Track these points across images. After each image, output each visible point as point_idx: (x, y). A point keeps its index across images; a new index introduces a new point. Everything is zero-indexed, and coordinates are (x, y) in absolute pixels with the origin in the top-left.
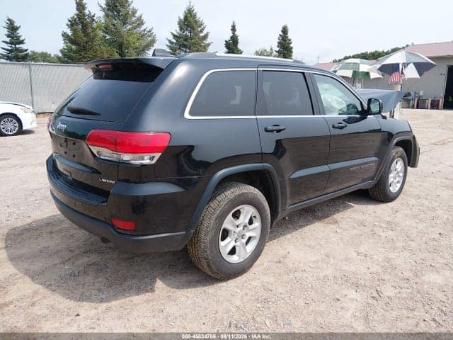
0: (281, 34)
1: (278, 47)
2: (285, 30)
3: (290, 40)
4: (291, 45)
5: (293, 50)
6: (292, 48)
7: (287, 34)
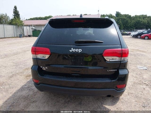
0: (14, 8)
1: (14, 13)
2: (15, 8)
3: (18, 11)
4: (19, 13)
5: (20, 15)
6: (19, 14)
7: (16, 9)
